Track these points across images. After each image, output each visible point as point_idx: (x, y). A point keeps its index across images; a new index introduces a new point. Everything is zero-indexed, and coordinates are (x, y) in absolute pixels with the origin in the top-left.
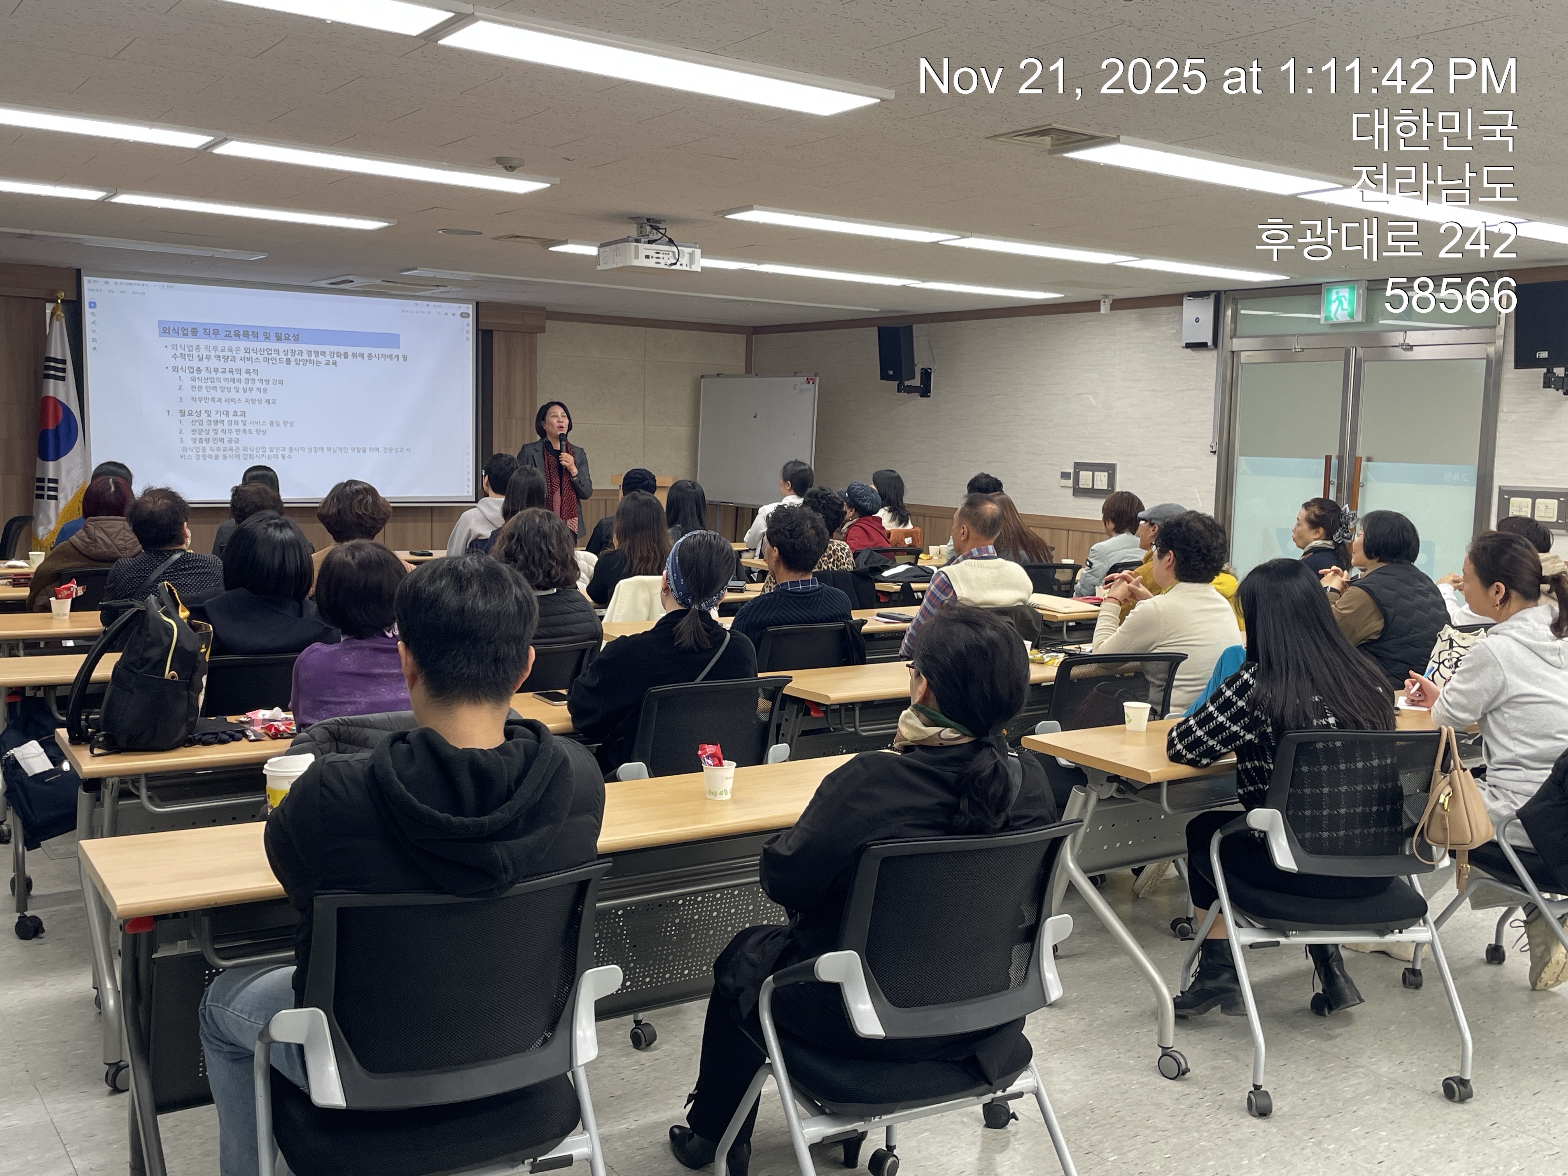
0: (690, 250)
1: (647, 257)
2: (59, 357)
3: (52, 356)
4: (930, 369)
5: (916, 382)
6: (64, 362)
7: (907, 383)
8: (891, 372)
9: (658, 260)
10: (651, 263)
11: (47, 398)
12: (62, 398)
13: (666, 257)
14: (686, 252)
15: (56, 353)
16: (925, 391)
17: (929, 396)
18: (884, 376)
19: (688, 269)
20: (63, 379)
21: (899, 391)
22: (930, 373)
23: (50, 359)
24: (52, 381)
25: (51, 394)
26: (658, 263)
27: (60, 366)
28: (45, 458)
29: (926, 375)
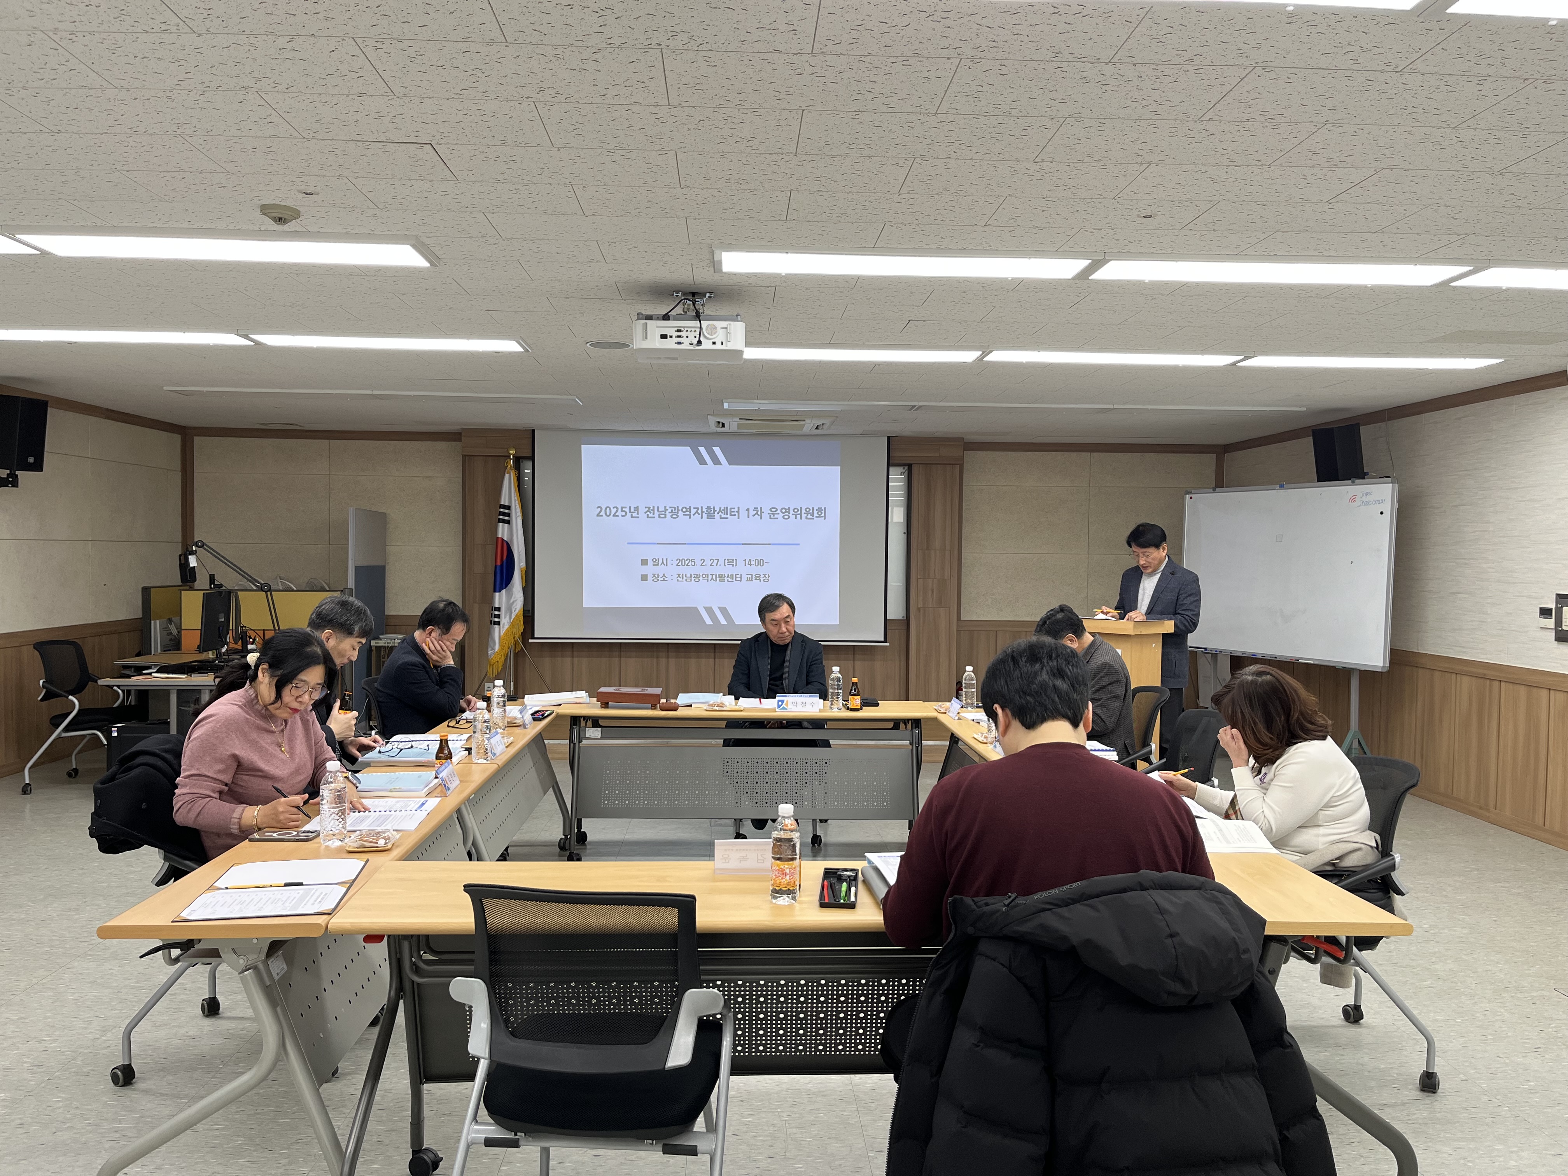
0: (724, 324)
1: (664, 336)
9: (679, 340)
10: (670, 344)
13: (691, 335)
14: (719, 327)
19: (723, 347)
23: (503, 507)
24: (502, 525)
25: (501, 536)
26: (679, 343)
28: (493, 591)
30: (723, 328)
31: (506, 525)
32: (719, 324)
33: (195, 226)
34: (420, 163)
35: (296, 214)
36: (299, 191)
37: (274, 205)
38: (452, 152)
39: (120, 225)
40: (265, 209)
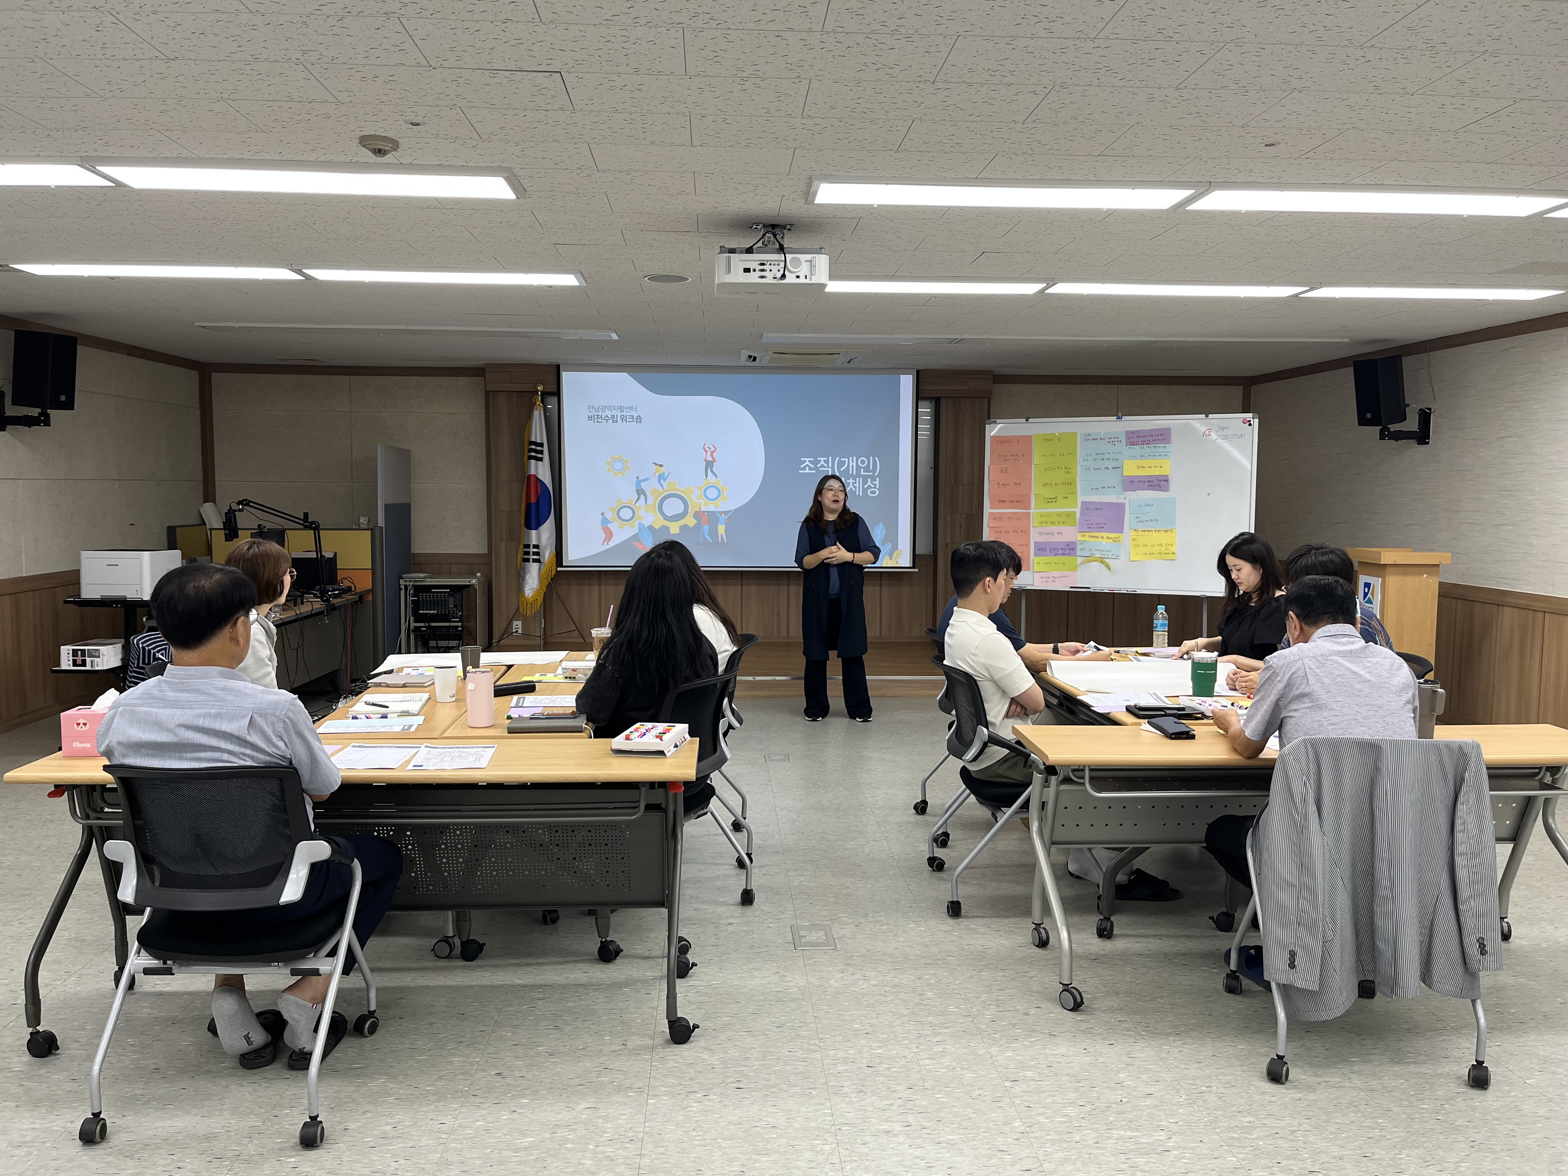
0: (809, 257)
1: (747, 270)
2: (539, 441)
3: (533, 440)
4: (1429, 409)
5: (1411, 424)
6: (542, 445)
7: (1393, 428)
8: (1369, 416)
9: (763, 274)
10: (753, 278)
11: (530, 476)
12: (540, 477)
13: (775, 269)
14: (803, 260)
15: (536, 438)
16: (1422, 437)
17: (1428, 443)
18: (1362, 422)
19: (807, 281)
20: (541, 459)
21: (1382, 437)
22: (1429, 414)
23: (532, 443)
24: (533, 462)
25: (533, 472)
26: (762, 277)
27: (539, 448)
28: (529, 526)
29: (1425, 417)
30: (806, 261)
32: (803, 257)
33: (284, 158)
34: (544, 91)
35: (395, 145)
36: (406, 122)
37: (375, 136)
38: (579, 80)
39: (207, 156)
40: (365, 141)
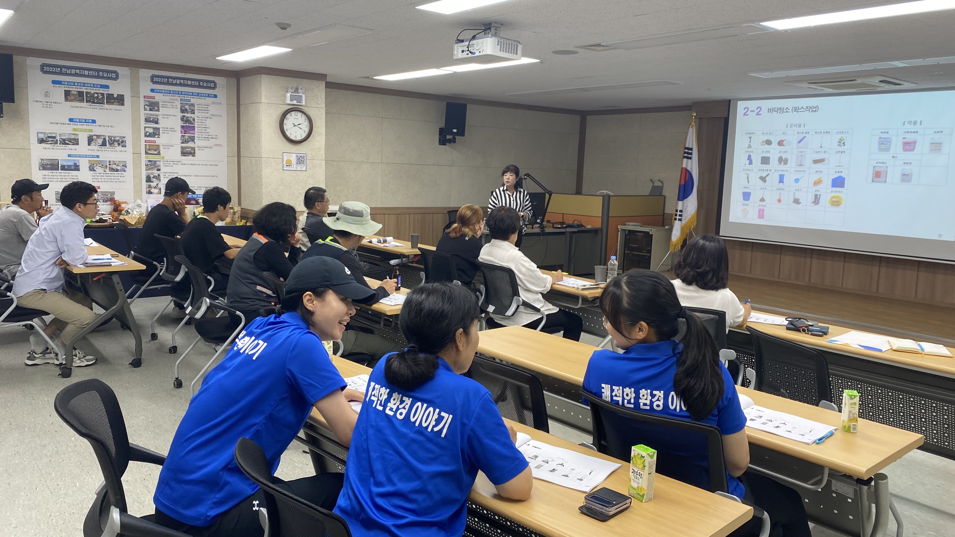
2: (690, 147)
3: (687, 146)
11: (682, 168)
12: (689, 169)
20: (690, 158)
24: (685, 160)
25: (685, 166)
27: (690, 151)
28: (679, 199)
31: (690, 160)
